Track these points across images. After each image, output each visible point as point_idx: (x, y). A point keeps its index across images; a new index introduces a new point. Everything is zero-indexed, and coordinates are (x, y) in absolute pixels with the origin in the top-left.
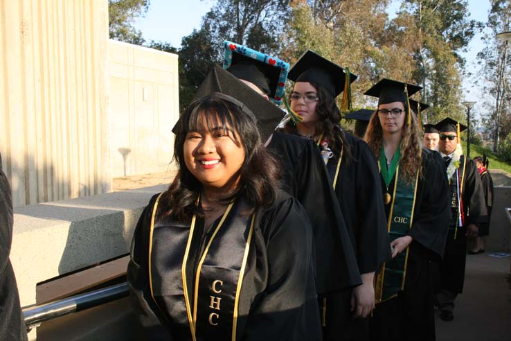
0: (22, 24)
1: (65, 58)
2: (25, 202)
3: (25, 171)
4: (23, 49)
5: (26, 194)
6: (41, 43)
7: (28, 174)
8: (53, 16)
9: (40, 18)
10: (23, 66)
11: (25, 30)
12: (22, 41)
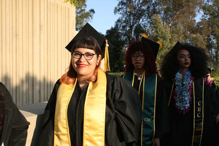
0: (40, 26)
1: (57, 39)
2: (39, 99)
4: (40, 36)
5: (39, 96)
6: (48, 34)
8: (53, 22)
9: (47, 23)
10: (40, 43)
11: (41, 28)
12: (40, 33)
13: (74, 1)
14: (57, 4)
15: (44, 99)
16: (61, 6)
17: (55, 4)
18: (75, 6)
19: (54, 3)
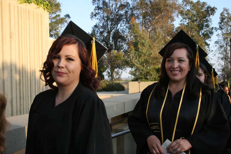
0: (11, 33)
1: (30, 48)
2: (11, 112)
3: (11, 99)
4: (11, 44)
5: (12, 109)
6: (19, 42)
7: (12, 100)
8: (24, 30)
9: (18, 31)
10: (11, 52)
11: (12, 36)
12: (11, 41)
13: (47, 7)
14: (29, 10)
15: (17, 111)
16: (33, 12)
17: (26, 11)
18: (48, 12)
19: (25, 9)
